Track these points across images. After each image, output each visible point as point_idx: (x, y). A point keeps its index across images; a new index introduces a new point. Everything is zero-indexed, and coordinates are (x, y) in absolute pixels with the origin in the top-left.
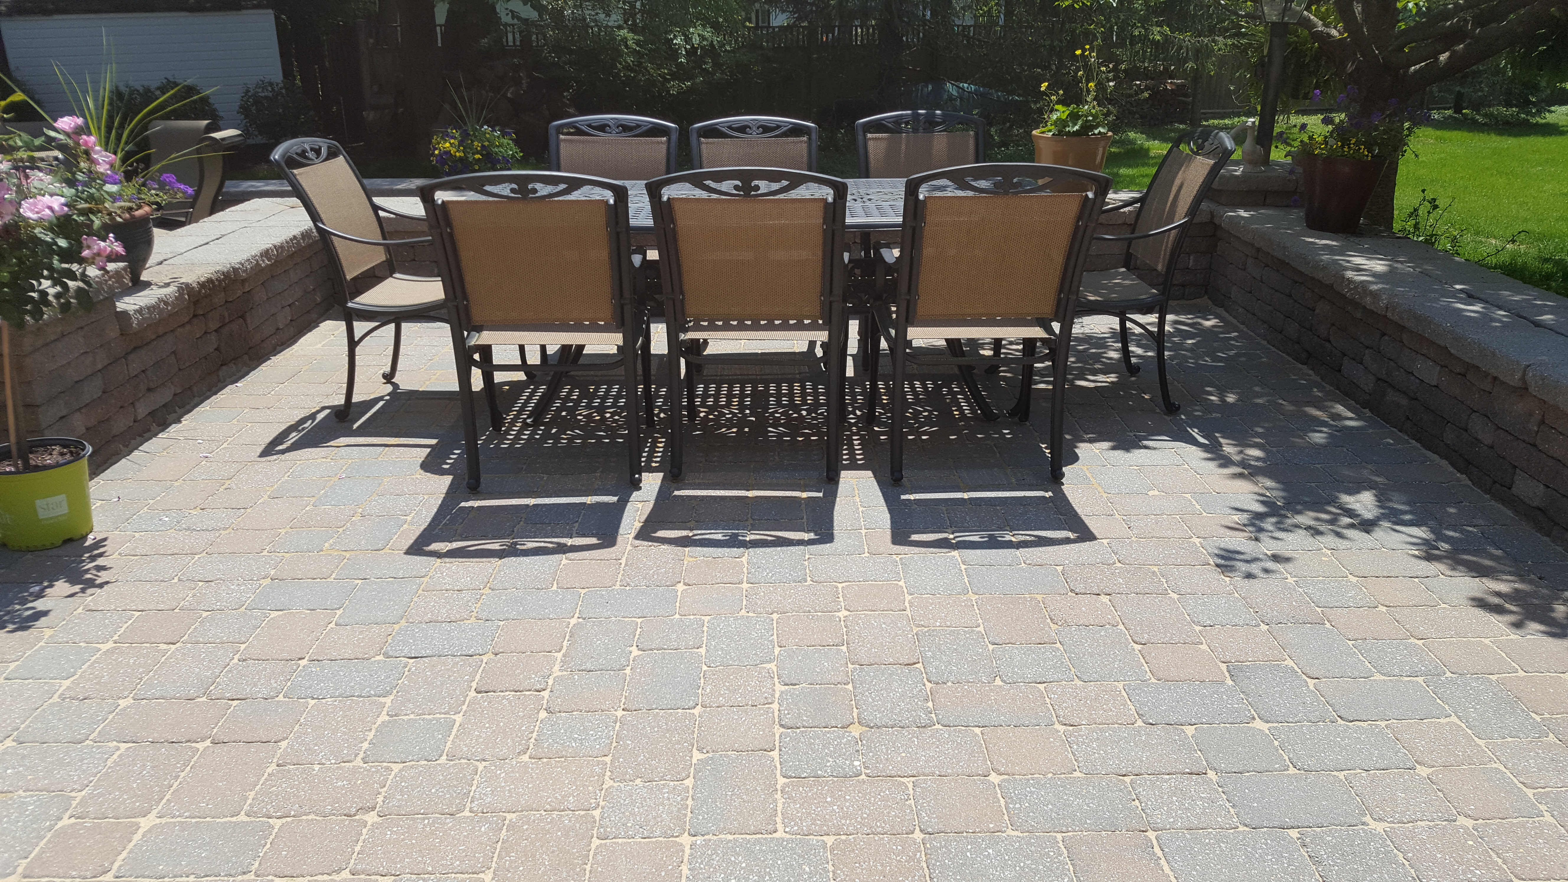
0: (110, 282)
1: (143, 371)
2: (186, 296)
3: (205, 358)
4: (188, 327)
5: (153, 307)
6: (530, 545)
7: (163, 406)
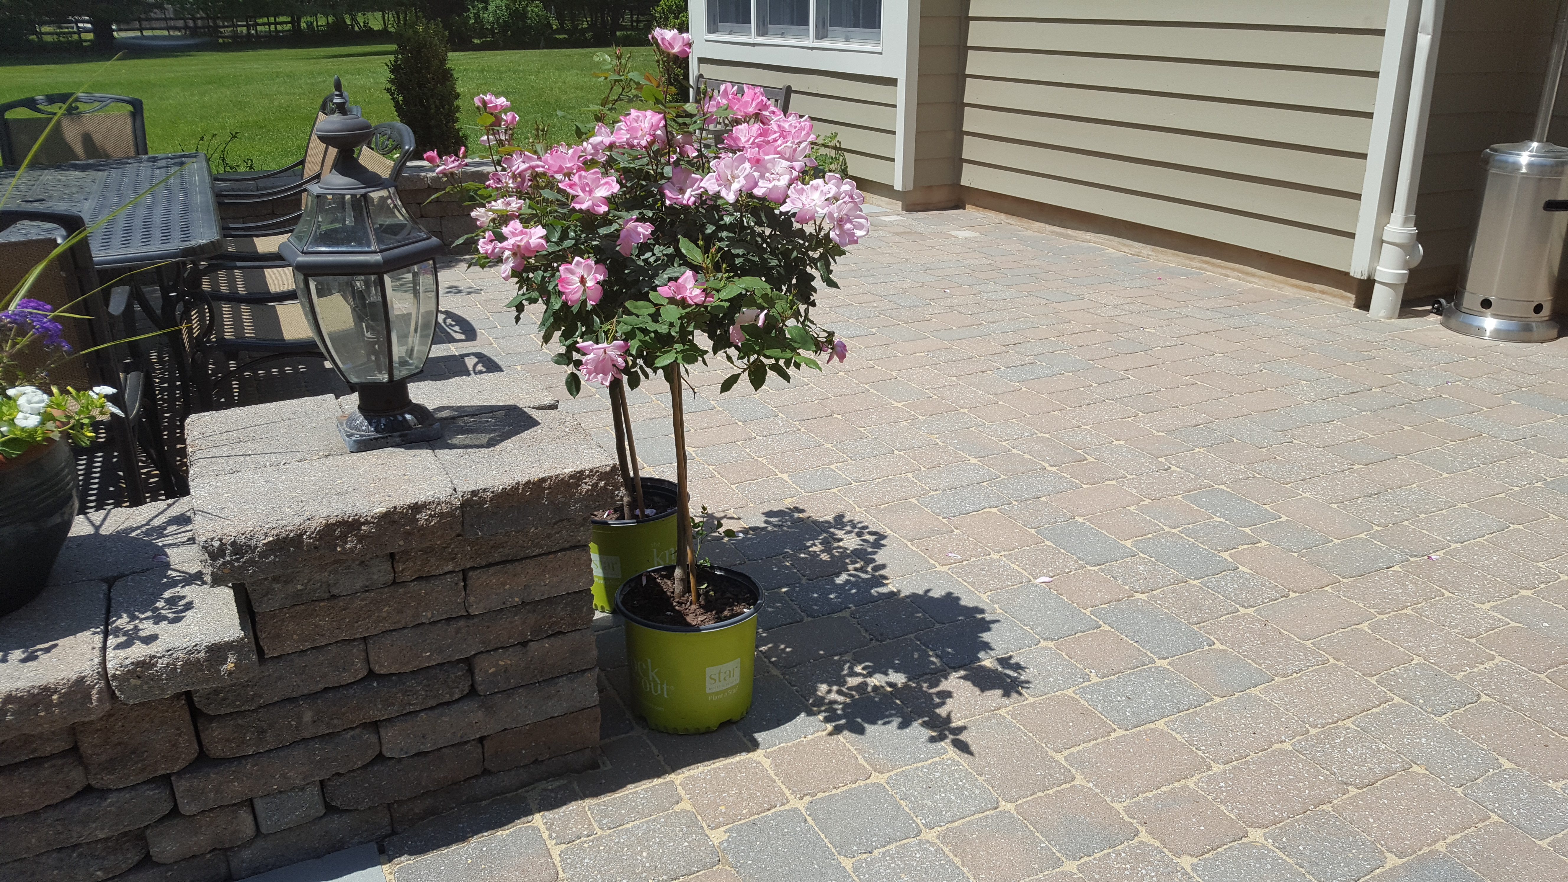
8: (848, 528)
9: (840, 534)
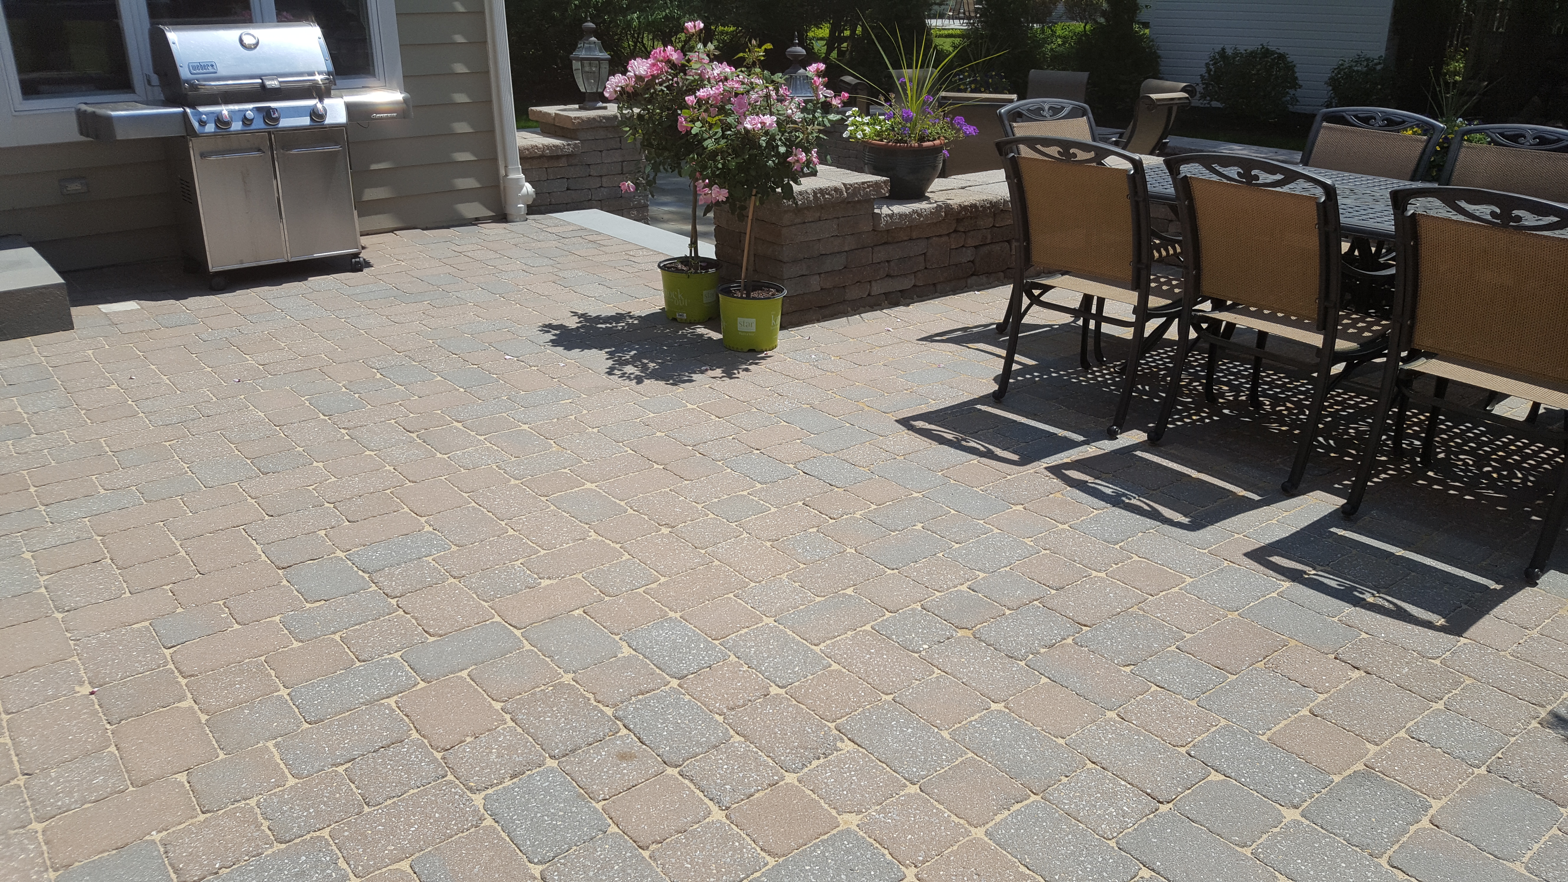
0: (868, 190)
1: (888, 261)
2: (943, 214)
3: (956, 265)
4: (944, 239)
5: (906, 215)
6: (972, 444)
7: (900, 291)
8: (632, 376)
9: (638, 373)
